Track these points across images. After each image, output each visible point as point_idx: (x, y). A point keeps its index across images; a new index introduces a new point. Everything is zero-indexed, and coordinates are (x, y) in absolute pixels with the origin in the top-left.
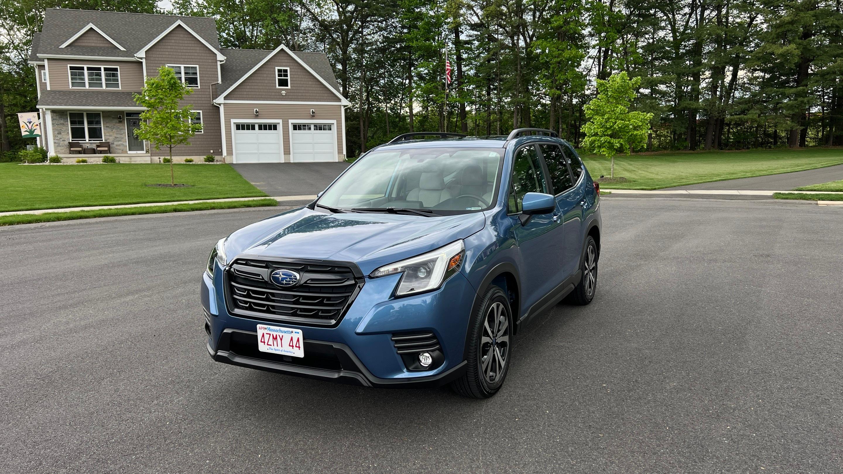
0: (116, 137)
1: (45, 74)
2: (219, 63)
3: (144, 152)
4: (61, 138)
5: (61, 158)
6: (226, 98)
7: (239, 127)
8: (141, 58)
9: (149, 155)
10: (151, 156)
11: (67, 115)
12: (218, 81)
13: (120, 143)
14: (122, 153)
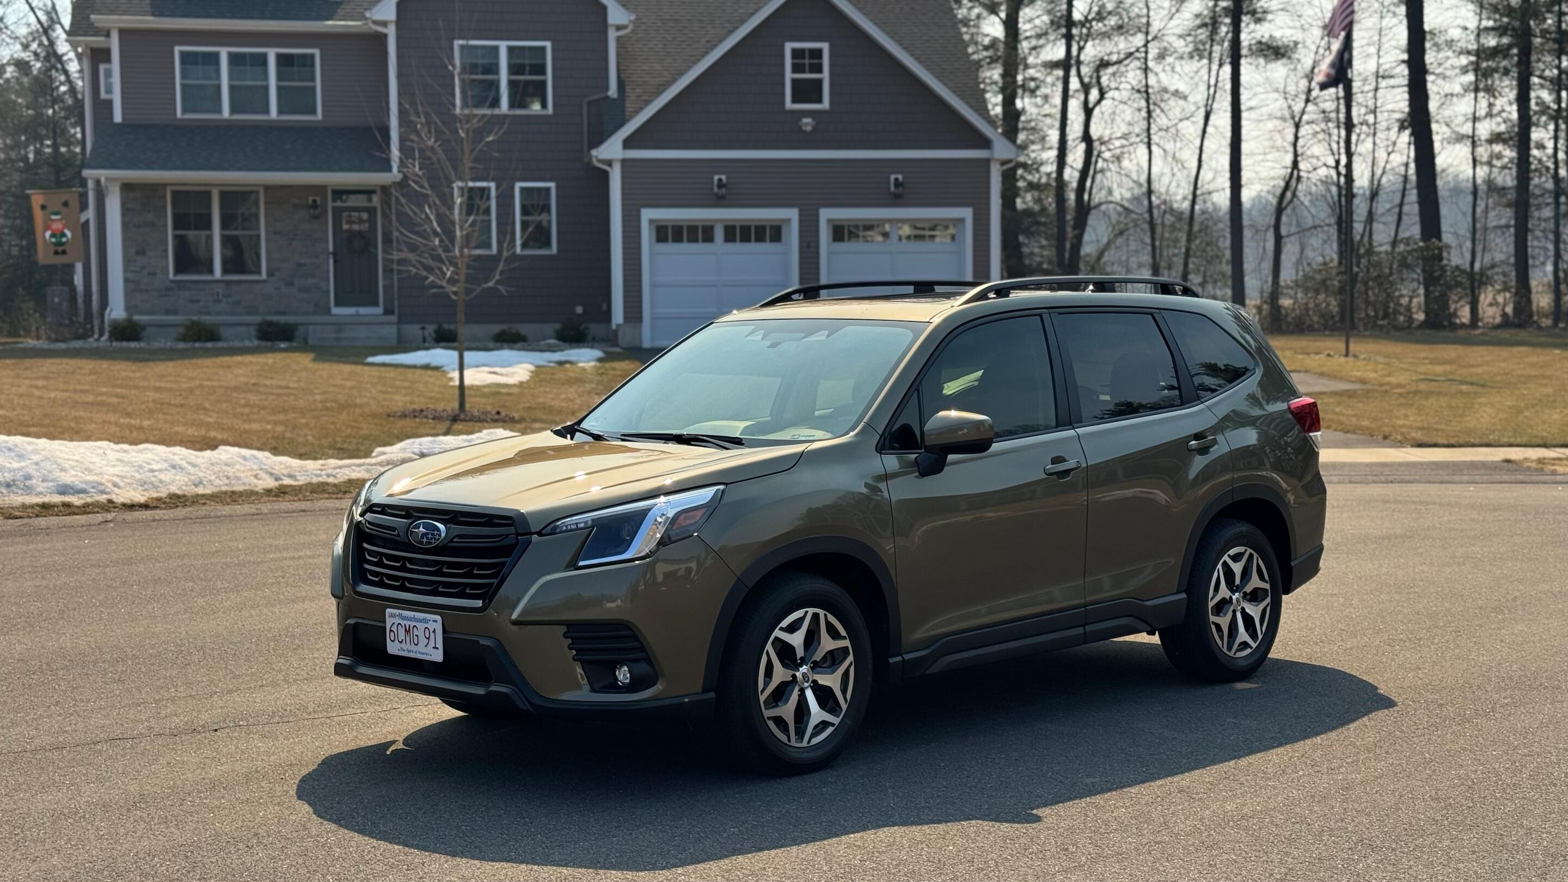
0: (300, 265)
1: (108, 74)
2: (612, 35)
3: (379, 310)
4: (143, 268)
5: (143, 328)
6: (628, 143)
7: (663, 233)
8: (384, 24)
9: (394, 318)
10: (400, 322)
11: (165, 197)
12: (607, 88)
13: (310, 281)
14: (314, 313)
